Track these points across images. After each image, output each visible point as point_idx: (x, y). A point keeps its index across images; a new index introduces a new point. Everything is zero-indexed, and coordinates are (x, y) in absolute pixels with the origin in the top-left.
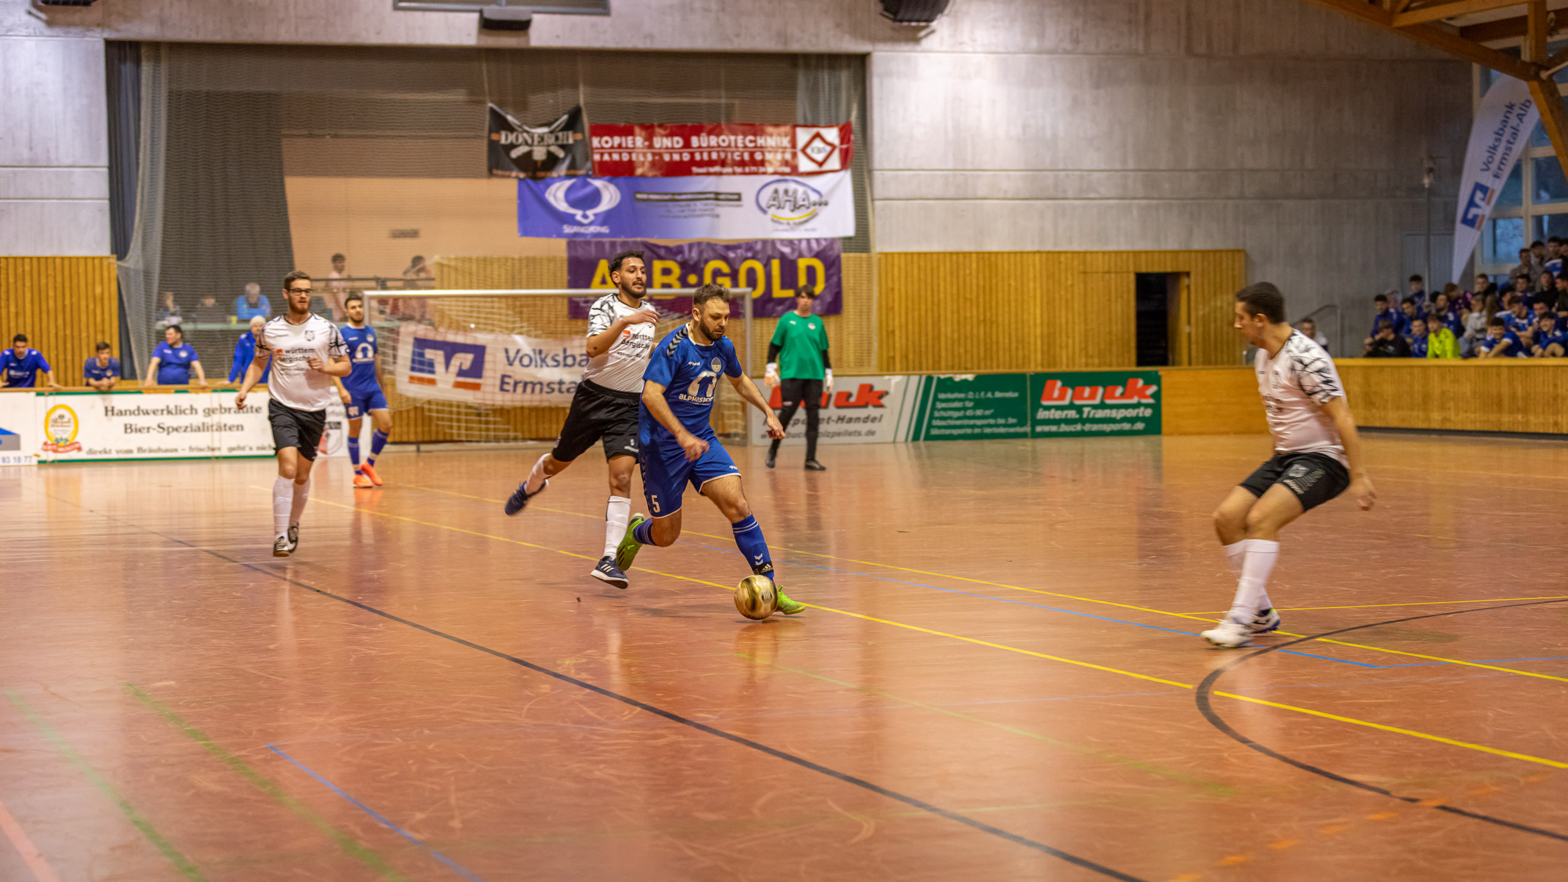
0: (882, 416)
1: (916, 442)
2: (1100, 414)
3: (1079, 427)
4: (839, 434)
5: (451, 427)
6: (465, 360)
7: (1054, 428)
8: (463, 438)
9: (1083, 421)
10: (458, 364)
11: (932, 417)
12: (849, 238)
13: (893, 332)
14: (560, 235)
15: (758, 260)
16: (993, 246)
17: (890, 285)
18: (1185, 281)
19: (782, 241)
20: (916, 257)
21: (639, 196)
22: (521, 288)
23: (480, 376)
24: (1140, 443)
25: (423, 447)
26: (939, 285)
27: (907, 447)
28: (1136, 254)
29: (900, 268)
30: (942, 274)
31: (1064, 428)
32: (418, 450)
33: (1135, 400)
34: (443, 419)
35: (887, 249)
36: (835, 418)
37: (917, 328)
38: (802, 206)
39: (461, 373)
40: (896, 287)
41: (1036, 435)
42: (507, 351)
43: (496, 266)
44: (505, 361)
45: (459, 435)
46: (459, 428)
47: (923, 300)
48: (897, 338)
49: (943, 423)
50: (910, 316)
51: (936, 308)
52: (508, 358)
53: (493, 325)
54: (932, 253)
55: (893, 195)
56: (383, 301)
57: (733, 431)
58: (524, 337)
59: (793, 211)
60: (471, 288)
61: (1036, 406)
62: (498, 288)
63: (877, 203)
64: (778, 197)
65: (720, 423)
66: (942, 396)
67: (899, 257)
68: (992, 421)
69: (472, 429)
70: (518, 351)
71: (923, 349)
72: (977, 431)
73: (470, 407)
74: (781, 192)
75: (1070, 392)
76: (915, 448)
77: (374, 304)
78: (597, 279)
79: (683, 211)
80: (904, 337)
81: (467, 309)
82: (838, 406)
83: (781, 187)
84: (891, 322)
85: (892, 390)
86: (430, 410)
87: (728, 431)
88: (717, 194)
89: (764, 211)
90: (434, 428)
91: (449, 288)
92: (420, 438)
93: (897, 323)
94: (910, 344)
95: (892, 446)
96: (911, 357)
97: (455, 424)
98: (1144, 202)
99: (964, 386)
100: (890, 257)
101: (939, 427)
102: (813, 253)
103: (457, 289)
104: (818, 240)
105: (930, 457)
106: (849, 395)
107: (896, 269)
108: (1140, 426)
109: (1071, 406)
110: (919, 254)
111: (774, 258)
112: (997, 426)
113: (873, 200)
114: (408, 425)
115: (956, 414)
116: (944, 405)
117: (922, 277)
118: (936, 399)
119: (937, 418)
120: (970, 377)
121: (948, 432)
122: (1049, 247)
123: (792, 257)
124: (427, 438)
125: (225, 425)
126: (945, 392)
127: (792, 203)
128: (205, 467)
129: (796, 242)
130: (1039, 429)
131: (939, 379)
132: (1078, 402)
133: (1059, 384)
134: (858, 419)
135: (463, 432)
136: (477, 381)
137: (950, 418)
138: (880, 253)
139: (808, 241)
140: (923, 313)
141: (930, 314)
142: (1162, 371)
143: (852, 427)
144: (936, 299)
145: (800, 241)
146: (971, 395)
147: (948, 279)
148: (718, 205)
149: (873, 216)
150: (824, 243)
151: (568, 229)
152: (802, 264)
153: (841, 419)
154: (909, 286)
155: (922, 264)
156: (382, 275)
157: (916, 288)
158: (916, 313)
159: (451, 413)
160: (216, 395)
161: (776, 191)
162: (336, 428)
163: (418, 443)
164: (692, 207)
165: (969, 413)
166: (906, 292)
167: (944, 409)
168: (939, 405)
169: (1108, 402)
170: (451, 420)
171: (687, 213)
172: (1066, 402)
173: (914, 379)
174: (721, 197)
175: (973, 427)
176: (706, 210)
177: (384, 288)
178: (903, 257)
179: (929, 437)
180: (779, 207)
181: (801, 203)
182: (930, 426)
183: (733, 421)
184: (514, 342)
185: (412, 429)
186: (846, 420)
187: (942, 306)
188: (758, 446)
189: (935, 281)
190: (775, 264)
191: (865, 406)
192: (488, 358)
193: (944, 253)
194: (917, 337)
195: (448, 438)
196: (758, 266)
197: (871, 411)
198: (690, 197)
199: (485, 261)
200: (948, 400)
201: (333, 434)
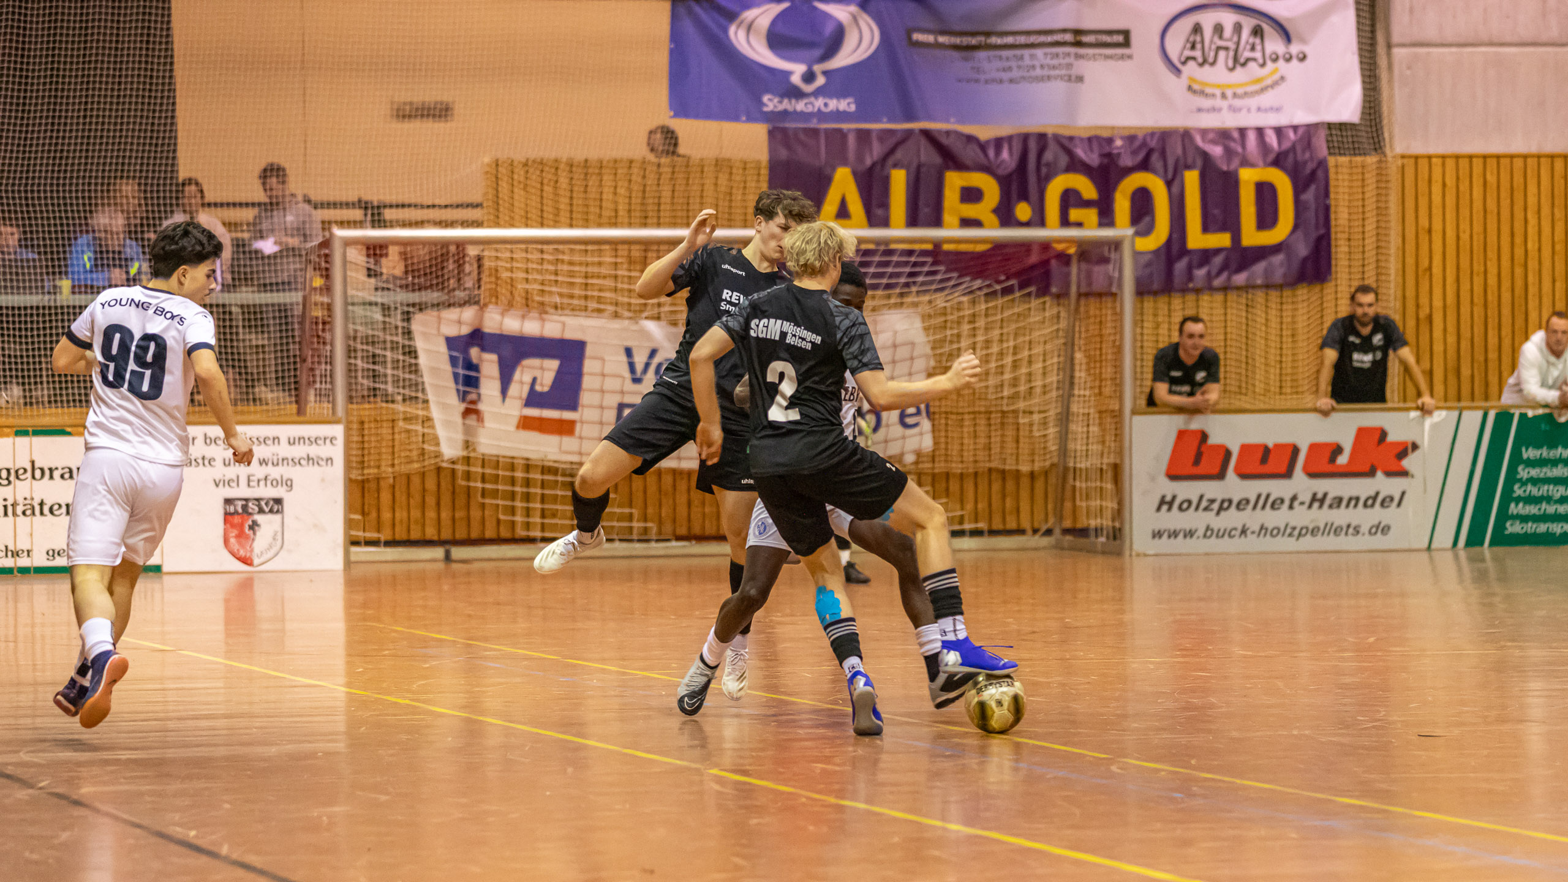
0: (1403, 493)
1: (1477, 549)
4: (1314, 531)
5: (512, 511)
6: (543, 371)
8: (538, 534)
10: (527, 378)
11: (1508, 497)
12: (1342, 126)
13: (1430, 319)
14: (755, 114)
15: (1154, 171)
17: (1424, 222)
19: (1204, 132)
20: (1478, 164)
21: (918, 37)
22: (659, 225)
23: (573, 406)
25: (458, 552)
26: (1526, 221)
27: (1456, 557)
29: (1444, 185)
30: (1532, 200)
32: (448, 557)
34: (495, 494)
35: (1418, 147)
36: (1307, 498)
37: (1478, 311)
38: (1248, 60)
39: (534, 399)
40: (1437, 226)
42: (629, 352)
43: (607, 179)
44: (627, 375)
45: (528, 526)
46: (528, 512)
47: (1492, 254)
48: (1438, 333)
49: (1532, 510)
50: (1465, 287)
51: (1519, 271)
52: (632, 367)
53: (599, 300)
54: (1512, 157)
55: (1432, 34)
56: (375, 250)
57: (1093, 523)
58: (663, 323)
59: (1232, 69)
60: (556, 224)
62: (614, 224)
63: (1396, 51)
64: (1202, 42)
65: (1068, 505)
66: (1530, 453)
67: (1444, 165)
69: (554, 515)
70: (653, 353)
71: (1493, 355)
73: (553, 471)
74: (1208, 32)
76: (1472, 560)
77: (357, 256)
79: (1010, 69)
80: (1451, 328)
81: (551, 268)
82: (1312, 475)
83: (1208, 21)
84: (1424, 300)
85: (1425, 442)
86: (468, 476)
87: (1082, 523)
88: (1077, 32)
89: (1177, 71)
90: (475, 513)
91: (512, 226)
92: (446, 535)
93: (1438, 303)
94: (1465, 345)
95: (1425, 556)
96: (1466, 372)
97: (519, 504)
100: (1423, 164)
101: (1524, 519)
102: (1271, 157)
103: (527, 226)
104: (1279, 131)
105: (1503, 578)
106: (1338, 450)
107: (1437, 189)
110: (1485, 157)
111: (1188, 167)
113: (1389, 46)
114: (423, 505)
115: (1559, 492)
116: (1534, 472)
117: (1491, 205)
118: (1517, 459)
119: (1518, 500)
121: (1542, 528)
123: (1225, 168)
124: (461, 534)
125: (42, 504)
126: (1538, 446)
127: (1231, 54)
129: (1236, 135)
131: (1523, 416)
134: (1354, 500)
135: (537, 519)
136: (567, 415)
137: (1548, 499)
138: (1403, 157)
139: (1260, 131)
140: (1492, 281)
141: (1506, 284)
143: (1341, 516)
144: (1519, 252)
145: (1242, 131)
147: (1546, 210)
148: (1078, 57)
149: (1390, 81)
150: (1292, 136)
151: (772, 104)
152: (1248, 179)
153: (1317, 500)
154: (1464, 226)
155: (1491, 178)
156: (374, 196)
157: (1478, 228)
158: (1478, 281)
159: (513, 481)
160: (22, 441)
161: (1197, 29)
162: (271, 511)
164: (1027, 61)
166: (1458, 238)
167: (1535, 481)
168: (1523, 473)
170: (512, 496)
171: (1015, 74)
173: (1472, 418)
174: (1086, 39)
176: (1054, 67)
177: (378, 222)
178: (1450, 164)
179: (1501, 539)
180: (1204, 62)
181: (1248, 54)
182: (1504, 515)
183: (1095, 503)
184: (646, 335)
185: (431, 514)
186: (1328, 502)
187: (1532, 265)
188: (1145, 555)
189: (1519, 215)
190: (1192, 179)
191: (1371, 473)
192: (589, 366)
193: (1539, 157)
194: (1478, 330)
195: (505, 533)
196: (1156, 185)
197: (1382, 484)
198: (1022, 39)
200: (1541, 463)
201: (267, 523)
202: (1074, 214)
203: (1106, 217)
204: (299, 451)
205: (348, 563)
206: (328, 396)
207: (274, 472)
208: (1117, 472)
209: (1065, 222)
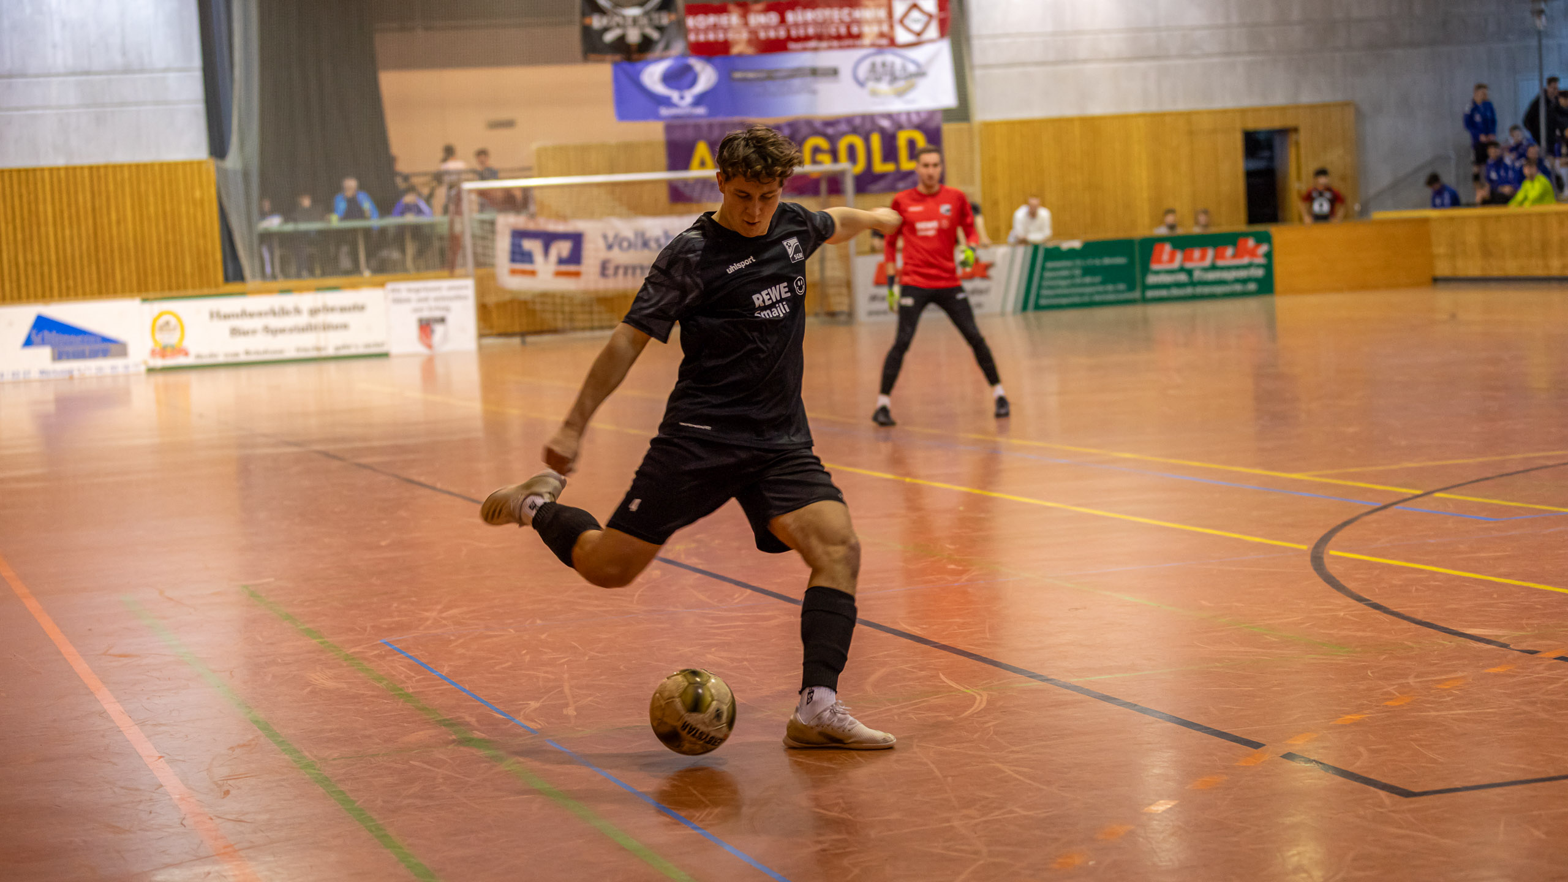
0: (989, 288)
1: (1025, 313)
2: (1212, 276)
3: (1189, 291)
5: (555, 318)
6: (563, 248)
7: (1164, 293)
8: (566, 329)
9: (1193, 284)
10: (557, 252)
11: (1040, 287)
13: (997, 202)
14: (657, 117)
15: (858, 135)
16: (1097, 109)
17: (992, 154)
18: (1293, 137)
19: (881, 114)
20: (1017, 125)
21: (738, 75)
22: (620, 174)
23: (579, 263)
24: (1253, 304)
25: (530, 339)
26: (1042, 152)
27: (1016, 316)
28: (1243, 112)
29: (1001, 138)
30: (1044, 141)
31: (1175, 292)
32: (524, 343)
33: (1246, 260)
34: (547, 311)
35: (988, 118)
38: (900, 77)
39: (561, 261)
40: (999, 156)
41: (1145, 300)
42: (605, 236)
43: (593, 152)
44: (604, 246)
45: (563, 325)
46: (563, 318)
47: (1026, 169)
48: (1002, 208)
49: (1052, 292)
50: (1014, 186)
51: (1039, 176)
52: (607, 243)
53: (592, 211)
54: (1034, 121)
55: (993, 62)
57: (837, 308)
58: (623, 220)
59: (890, 83)
60: (569, 176)
61: (1146, 270)
62: (597, 175)
63: (978, 73)
64: (876, 70)
66: (1049, 265)
67: (1000, 126)
68: (1100, 288)
69: (576, 319)
70: (617, 235)
72: (1086, 299)
73: (573, 297)
74: (879, 65)
75: (1179, 256)
76: (1024, 318)
78: (696, 161)
79: (780, 89)
83: (879, 59)
84: (994, 192)
85: (998, 261)
86: (534, 303)
88: (814, 69)
89: (862, 85)
90: (538, 319)
91: (548, 177)
92: (524, 330)
93: (1001, 193)
95: (1002, 317)
97: (559, 315)
98: (1249, 58)
99: (1072, 254)
100: (991, 127)
101: (1048, 297)
102: (914, 126)
103: (555, 177)
104: (918, 113)
105: (1040, 327)
107: (998, 139)
108: (1252, 287)
109: (1182, 269)
110: (1021, 122)
111: (874, 132)
112: (1106, 292)
113: (972, 67)
114: (512, 316)
115: (1063, 283)
116: (1052, 274)
117: (1025, 145)
118: (1043, 268)
119: (1045, 288)
120: (1076, 244)
121: (1057, 301)
122: (1153, 108)
123: (892, 131)
124: (531, 330)
125: (329, 325)
126: (1053, 261)
127: (891, 75)
128: (312, 368)
129: (896, 115)
130: (1150, 294)
132: (1189, 265)
133: (1168, 248)
135: (566, 322)
136: (577, 268)
137: (1059, 287)
138: (981, 123)
139: (908, 114)
141: (1034, 183)
142: (1274, 230)
144: (1040, 167)
145: (899, 113)
146: (1079, 262)
147: (1051, 146)
148: (815, 81)
149: (973, 85)
150: (923, 116)
151: (664, 111)
152: (902, 138)
154: (1012, 155)
155: (1024, 132)
157: (1019, 156)
158: (1020, 182)
159: (555, 304)
160: (320, 295)
161: (873, 65)
162: (440, 323)
163: (523, 334)
164: (789, 84)
165: (1078, 281)
166: (1009, 161)
167: (1053, 278)
168: (1047, 274)
169: (1220, 263)
170: (555, 312)
171: (784, 90)
172: (1176, 264)
174: (818, 72)
175: (1081, 295)
176: (803, 87)
178: (1004, 126)
179: (1038, 307)
180: (878, 79)
181: (899, 74)
182: (1038, 296)
183: (839, 299)
184: (613, 227)
185: (516, 320)
187: (1046, 173)
188: (865, 324)
189: (1038, 149)
190: (876, 140)
191: (972, 278)
192: (586, 245)
193: (1046, 120)
195: (552, 328)
196: (858, 142)
197: (978, 283)
198: (786, 74)
199: (584, 149)
200: (1054, 269)
201: (439, 329)
202: (820, 157)
203: (835, 158)
204: (452, 293)
205: (481, 348)
206: (464, 265)
207: (442, 304)
208: (849, 285)
209: (814, 162)
